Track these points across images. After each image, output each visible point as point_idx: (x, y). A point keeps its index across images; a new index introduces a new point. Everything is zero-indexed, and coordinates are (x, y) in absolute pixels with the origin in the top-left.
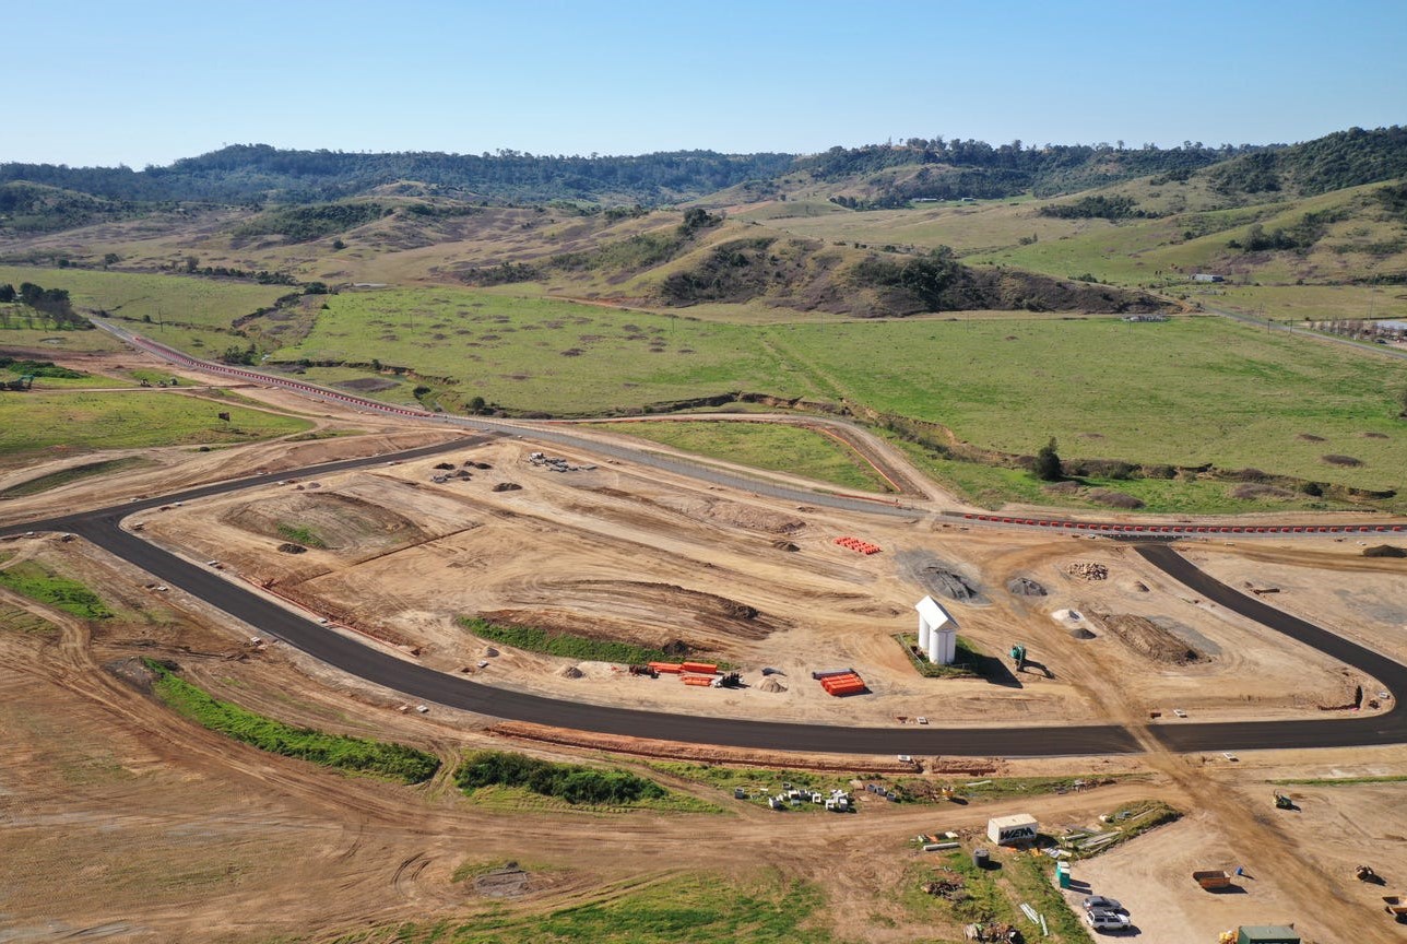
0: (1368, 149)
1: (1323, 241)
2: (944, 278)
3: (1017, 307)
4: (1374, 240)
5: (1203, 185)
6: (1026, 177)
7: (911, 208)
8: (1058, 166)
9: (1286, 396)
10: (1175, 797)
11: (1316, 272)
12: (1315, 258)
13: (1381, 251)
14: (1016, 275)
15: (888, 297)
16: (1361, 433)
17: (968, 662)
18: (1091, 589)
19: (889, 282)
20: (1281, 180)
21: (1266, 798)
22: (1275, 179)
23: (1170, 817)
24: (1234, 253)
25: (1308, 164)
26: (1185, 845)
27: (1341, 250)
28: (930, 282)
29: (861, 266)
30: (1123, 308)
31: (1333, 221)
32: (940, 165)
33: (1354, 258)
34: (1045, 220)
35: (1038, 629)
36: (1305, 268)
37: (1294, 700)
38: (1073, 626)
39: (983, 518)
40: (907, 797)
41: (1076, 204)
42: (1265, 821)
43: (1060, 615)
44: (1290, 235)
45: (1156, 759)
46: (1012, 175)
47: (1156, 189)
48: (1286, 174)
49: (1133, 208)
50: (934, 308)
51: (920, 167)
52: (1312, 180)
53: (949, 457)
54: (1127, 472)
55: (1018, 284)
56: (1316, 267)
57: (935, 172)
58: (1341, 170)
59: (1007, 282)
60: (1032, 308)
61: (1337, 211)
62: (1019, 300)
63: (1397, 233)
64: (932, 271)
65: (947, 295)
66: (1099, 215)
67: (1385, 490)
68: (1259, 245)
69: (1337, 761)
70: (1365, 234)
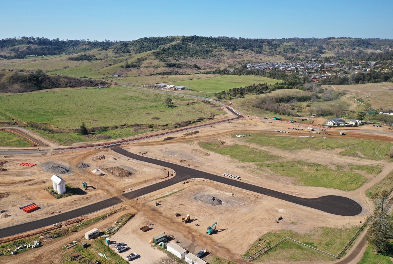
0: (148, 43)
1: (142, 65)
2: (42, 79)
3: (66, 86)
4: (153, 65)
5: (112, 51)
6: (62, 49)
7: (26, 58)
8: (71, 46)
9: (141, 104)
10: (132, 211)
11: (142, 73)
12: (142, 69)
13: (156, 67)
14: (64, 77)
15: (24, 86)
16: (158, 111)
17: (70, 191)
18: (101, 162)
19: (23, 81)
20: (130, 50)
21: (153, 204)
22: (129, 50)
23: (132, 216)
24: (122, 69)
25: (136, 46)
26: (137, 222)
27: (147, 67)
28: (37, 81)
29: (12, 77)
30: (96, 85)
31: (144, 60)
32: (34, 45)
33: (150, 69)
34: (70, 61)
35: (89, 177)
36: (139, 72)
37: (155, 178)
38: (98, 173)
39: (67, 149)
40: (59, 236)
41: (78, 57)
42: (154, 210)
43: (94, 171)
44: (135, 64)
45: (126, 203)
46: (57, 48)
47: (100, 52)
48: (132, 49)
49: (94, 58)
50: (40, 88)
51: (27, 46)
52: (137, 50)
53: (53, 132)
54: (105, 129)
55: (65, 80)
56: (142, 72)
57: (33, 47)
58: (144, 47)
59: (62, 79)
60: (71, 87)
61: (144, 58)
62: (66, 84)
63: (158, 63)
64: (38, 78)
65: (43, 84)
66: (85, 60)
67: (166, 124)
68: (128, 67)
69: (166, 191)
70: (151, 63)
